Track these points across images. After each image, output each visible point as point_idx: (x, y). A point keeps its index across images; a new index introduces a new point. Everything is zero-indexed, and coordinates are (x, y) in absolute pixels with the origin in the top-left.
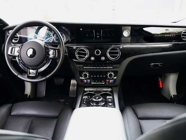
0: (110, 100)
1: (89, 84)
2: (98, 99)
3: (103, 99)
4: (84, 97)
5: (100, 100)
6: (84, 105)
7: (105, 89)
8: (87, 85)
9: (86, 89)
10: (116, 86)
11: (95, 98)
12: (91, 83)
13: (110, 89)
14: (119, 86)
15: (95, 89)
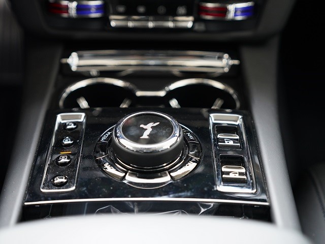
0: (229, 140)
1: (96, 26)
2: (153, 139)
3: (185, 139)
4: (59, 119)
5: (166, 145)
6: (58, 180)
7: (192, 63)
8: (80, 35)
9: (74, 61)
10: (258, 43)
11: (133, 132)
12: (105, 20)
13: (223, 63)
14: (274, 44)
15: (133, 62)
